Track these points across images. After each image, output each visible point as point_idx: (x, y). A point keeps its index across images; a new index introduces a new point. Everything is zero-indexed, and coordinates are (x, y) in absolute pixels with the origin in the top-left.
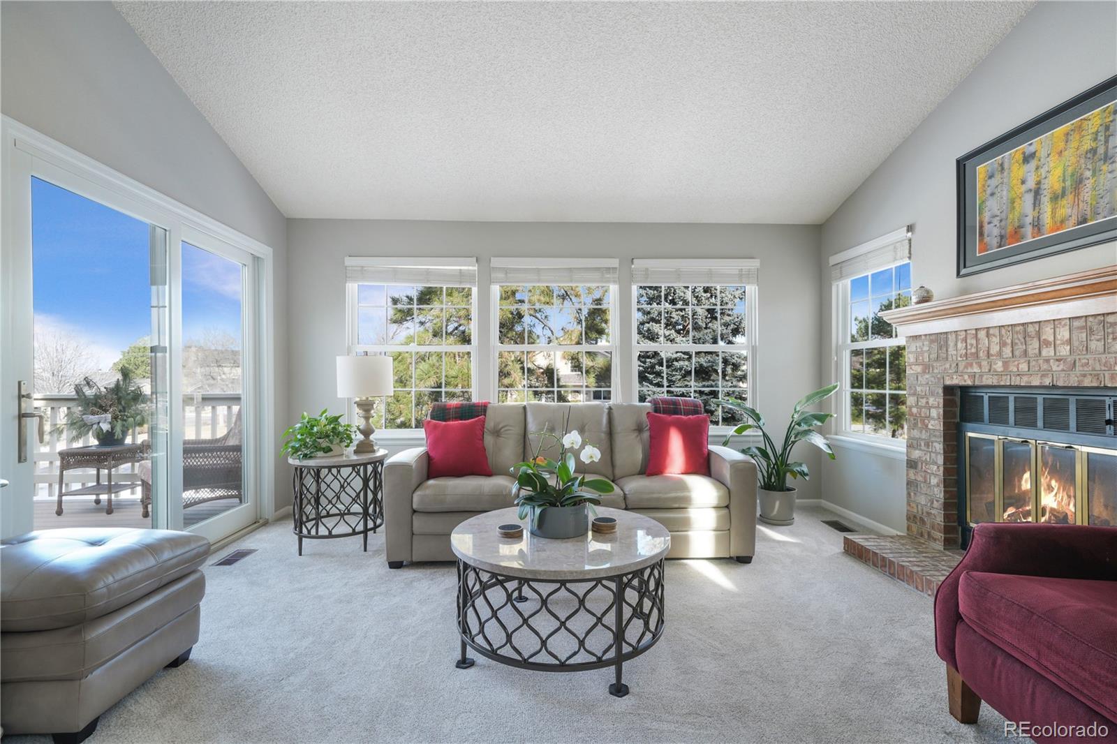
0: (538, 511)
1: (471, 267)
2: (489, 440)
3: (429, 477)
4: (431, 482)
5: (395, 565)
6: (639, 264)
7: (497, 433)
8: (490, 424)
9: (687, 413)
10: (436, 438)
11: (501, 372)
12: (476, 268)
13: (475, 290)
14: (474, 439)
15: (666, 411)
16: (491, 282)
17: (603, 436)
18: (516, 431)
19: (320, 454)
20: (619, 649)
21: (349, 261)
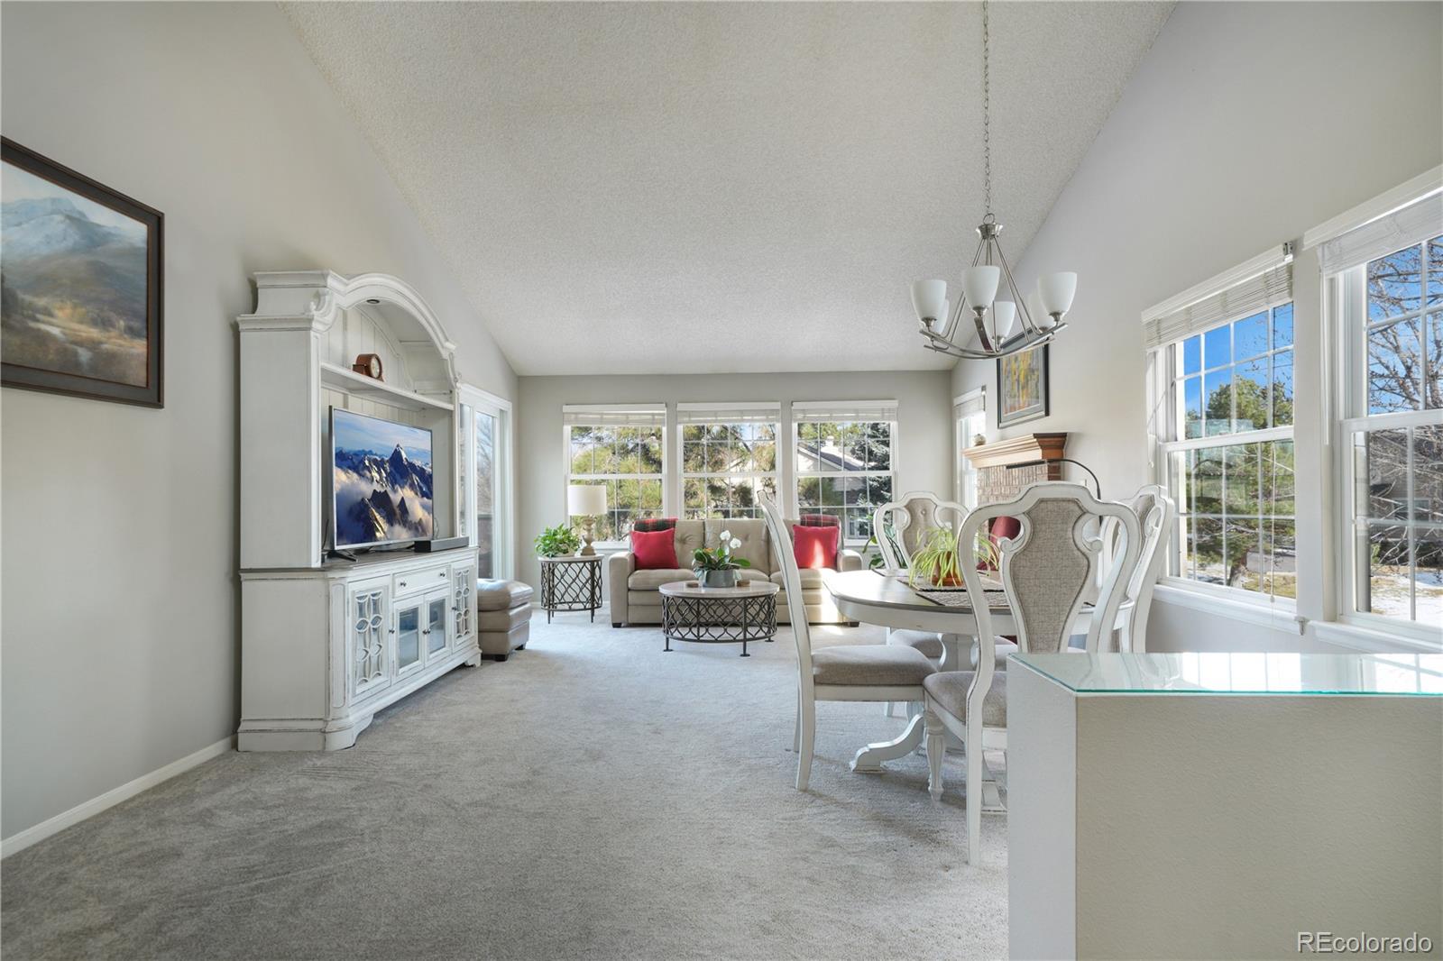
0: (706, 572)
1: (661, 410)
2: (677, 546)
3: (636, 570)
4: (638, 572)
5: (617, 625)
6: (797, 406)
7: (683, 541)
8: (678, 535)
9: (827, 525)
10: (640, 543)
11: (686, 493)
12: (665, 412)
13: (664, 429)
14: (668, 543)
15: (810, 524)
16: (677, 423)
17: (762, 543)
18: (698, 539)
19: (561, 554)
20: (745, 635)
21: (566, 409)
